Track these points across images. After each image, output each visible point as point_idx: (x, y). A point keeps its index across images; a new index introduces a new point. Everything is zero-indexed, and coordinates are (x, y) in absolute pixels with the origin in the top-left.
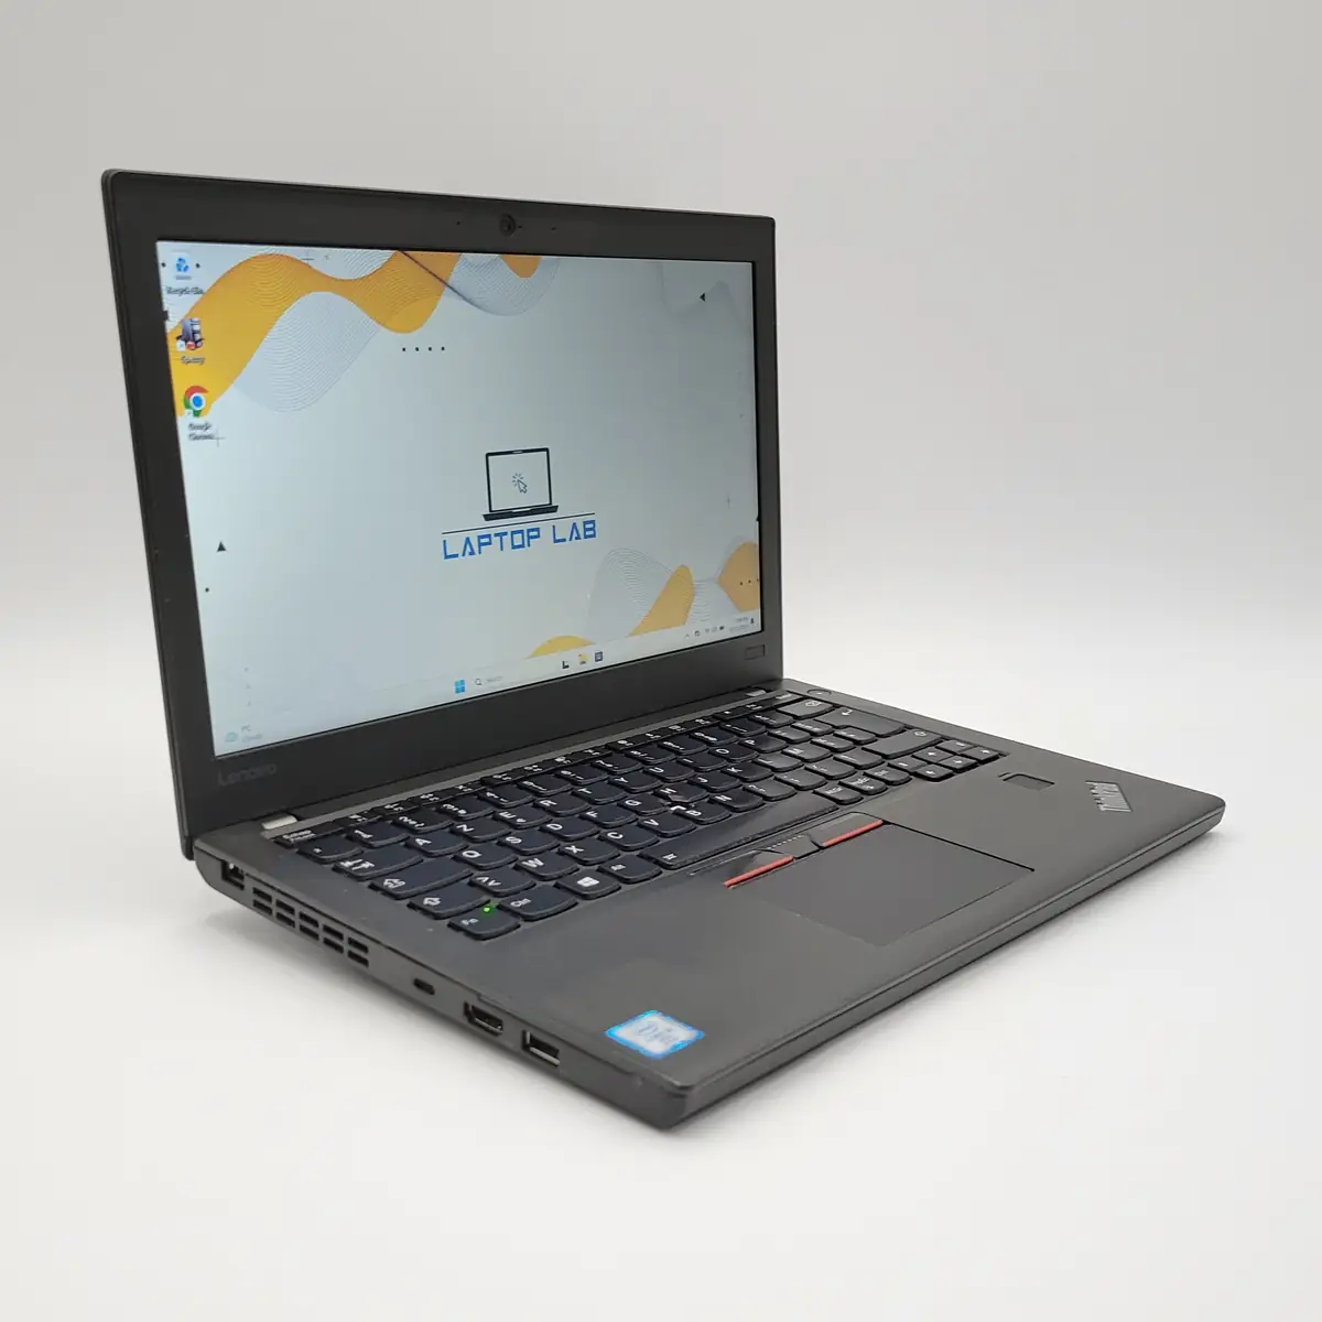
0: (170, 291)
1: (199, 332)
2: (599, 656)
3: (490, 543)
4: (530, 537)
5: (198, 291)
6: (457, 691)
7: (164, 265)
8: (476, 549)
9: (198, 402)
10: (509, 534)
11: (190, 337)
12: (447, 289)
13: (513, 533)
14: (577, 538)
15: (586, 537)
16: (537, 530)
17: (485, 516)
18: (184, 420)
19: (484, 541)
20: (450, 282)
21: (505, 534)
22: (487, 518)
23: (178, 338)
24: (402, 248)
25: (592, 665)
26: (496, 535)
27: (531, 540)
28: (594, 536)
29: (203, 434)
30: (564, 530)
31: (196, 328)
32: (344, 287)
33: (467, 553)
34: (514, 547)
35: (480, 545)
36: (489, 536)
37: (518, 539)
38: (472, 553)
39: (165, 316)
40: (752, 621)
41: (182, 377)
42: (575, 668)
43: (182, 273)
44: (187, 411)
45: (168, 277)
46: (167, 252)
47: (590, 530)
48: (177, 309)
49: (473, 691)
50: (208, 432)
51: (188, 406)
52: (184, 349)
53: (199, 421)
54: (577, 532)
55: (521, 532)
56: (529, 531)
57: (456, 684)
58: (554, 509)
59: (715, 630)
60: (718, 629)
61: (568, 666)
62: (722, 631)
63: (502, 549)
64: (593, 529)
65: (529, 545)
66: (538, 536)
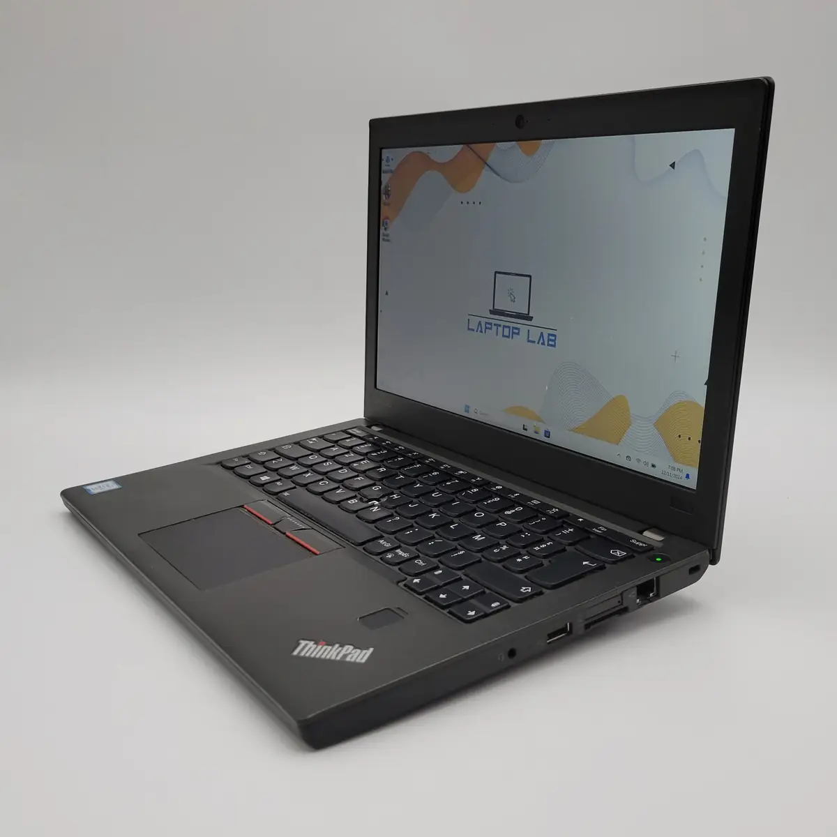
1: (390, 191)
2: (547, 434)
6: (466, 411)
9: (387, 223)
11: (387, 193)
12: (487, 167)
14: (542, 344)
17: (490, 310)
18: (382, 231)
19: (489, 326)
20: (489, 162)
23: (384, 194)
24: (467, 143)
25: (541, 437)
27: (514, 336)
28: (554, 346)
29: (387, 239)
30: (535, 334)
31: (389, 188)
32: (441, 167)
34: (503, 336)
35: (486, 328)
39: (381, 183)
41: (383, 212)
42: (530, 433)
43: (388, 163)
44: (383, 227)
48: (385, 180)
49: (472, 415)
50: (389, 238)
51: (384, 225)
52: (385, 198)
53: (386, 233)
54: (543, 340)
57: (466, 406)
58: (531, 319)
59: (646, 464)
60: (650, 465)
61: (526, 430)
62: (652, 468)
63: (497, 334)
64: (554, 341)
65: (512, 338)
66: (518, 334)
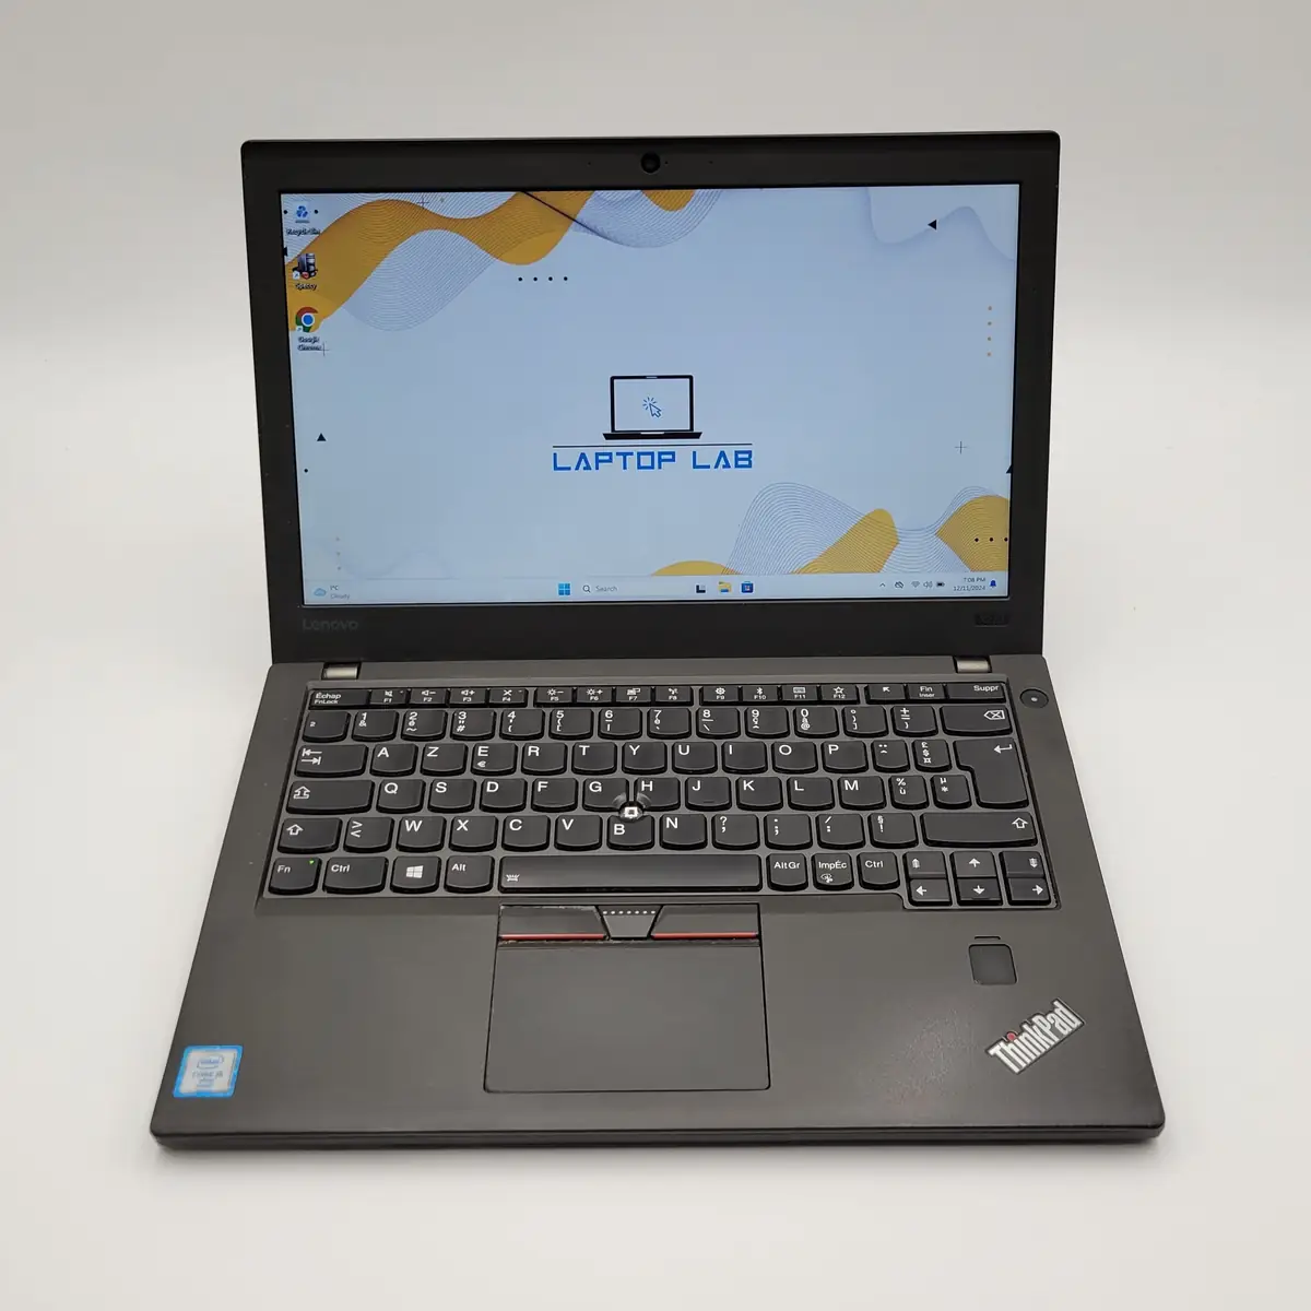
0: (290, 232)
1: (313, 265)
2: (748, 588)
3: (610, 461)
4: (660, 461)
5: (314, 232)
6: (561, 593)
7: (286, 212)
8: (592, 463)
9: (309, 320)
10: (635, 454)
11: (305, 268)
12: (574, 223)
13: (639, 454)
14: (724, 467)
15: (737, 466)
16: (673, 454)
17: (606, 435)
18: (295, 334)
19: (604, 458)
20: (578, 217)
21: (631, 454)
22: (607, 437)
23: (294, 270)
24: (525, 190)
25: (736, 594)
26: (618, 454)
27: (663, 463)
28: (750, 466)
29: (311, 345)
30: (708, 456)
31: (311, 261)
32: (458, 225)
33: (581, 467)
34: (639, 467)
35: (598, 461)
36: (610, 454)
37: (646, 461)
38: (588, 468)
39: (285, 252)
40: (993, 584)
41: (295, 300)
42: (713, 593)
43: (301, 218)
44: (297, 327)
45: (289, 222)
46: (290, 203)
47: (744, 459)
48: (294, 247)
49: (578, 595)
50: (316, 344)
51: (299, 323)
52: (298, 277)
53: (307, 335)
54: (726, 460)
55: (652, 454)
56: (660, 454)
57: (561, 586)
58: (697, 435)
59: (929, 585)
60: (934, 584)
61: (704, 591)
62: (940, 587)
63: (625, 468)
64: (749, 459)
65: (660, 467)
66: (673, 460)
